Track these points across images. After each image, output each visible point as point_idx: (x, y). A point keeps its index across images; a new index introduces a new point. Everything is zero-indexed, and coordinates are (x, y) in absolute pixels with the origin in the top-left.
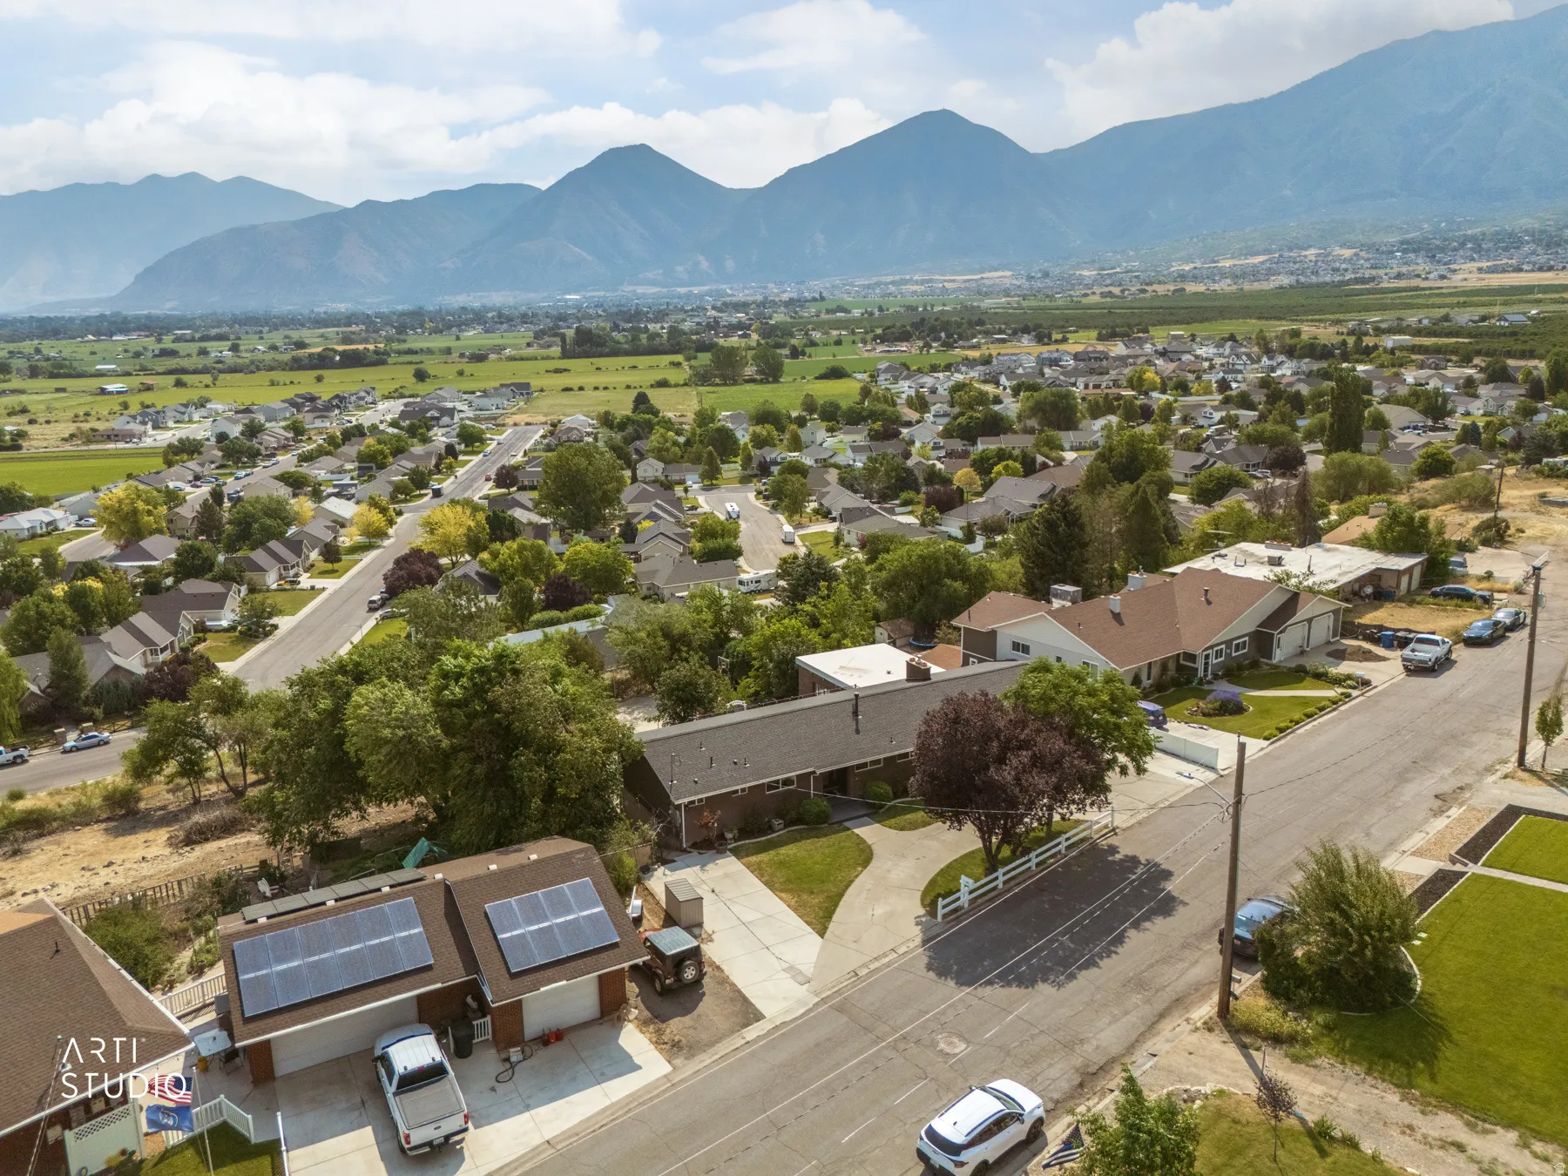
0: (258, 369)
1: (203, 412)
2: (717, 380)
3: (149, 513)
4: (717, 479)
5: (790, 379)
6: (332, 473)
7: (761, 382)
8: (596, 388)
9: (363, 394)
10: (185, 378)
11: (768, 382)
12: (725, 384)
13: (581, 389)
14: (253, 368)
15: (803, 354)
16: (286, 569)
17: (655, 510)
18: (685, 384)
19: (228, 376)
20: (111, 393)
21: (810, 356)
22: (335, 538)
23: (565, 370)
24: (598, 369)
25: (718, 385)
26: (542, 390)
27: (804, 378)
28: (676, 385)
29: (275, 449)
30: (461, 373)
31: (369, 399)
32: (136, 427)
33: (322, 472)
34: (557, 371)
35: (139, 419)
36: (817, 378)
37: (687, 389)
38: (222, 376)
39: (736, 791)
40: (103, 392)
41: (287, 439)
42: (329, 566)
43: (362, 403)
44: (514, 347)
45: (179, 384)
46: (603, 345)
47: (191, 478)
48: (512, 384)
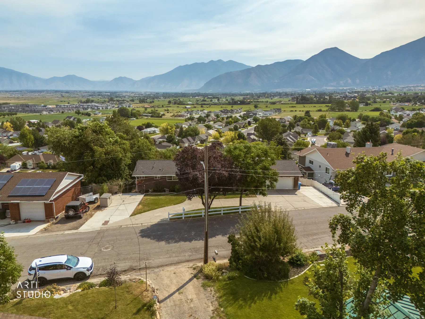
0: (220, 104)
1: (202, 112)
2: (337, 110)
3: (171, 129)
4: (317, 133)
5: (361, 111)
6: (219, 126)
7: (351, 111)
8: (300, 111)
9: (238, 110)
10: (204, 106)
11: (353, 111)
12: (339, 111)
13: (296, 111)
14: (219, 104)
15: (370, 104)
16: (190, 143)
17: (288, 138)
18: (327, 111)
19: (213, 106)
20: (187, 108)
21: (372, 105)
22: (207, 139)
23: (295, 107)
24: (304, 107)
25: (337, 111)
26: (285, 111)
27: (366, 111)
28: (324, 111)
29: (211, 120)
30: (267, 107)
31: (240, 111)
32: (186, 114)
33: (217, 126)
34: (292, 107)
35: (187, 112)
36: (370, 111)
38: (212, 106)
39: (156, 177)
40: (186, 108)
41: (215, 118)
42: (201, 144)
43: (238, 112)
44: (284, 101)
45: (202, 107)
46: (308, 101)
47: (189, 125)
48: (276, 109)
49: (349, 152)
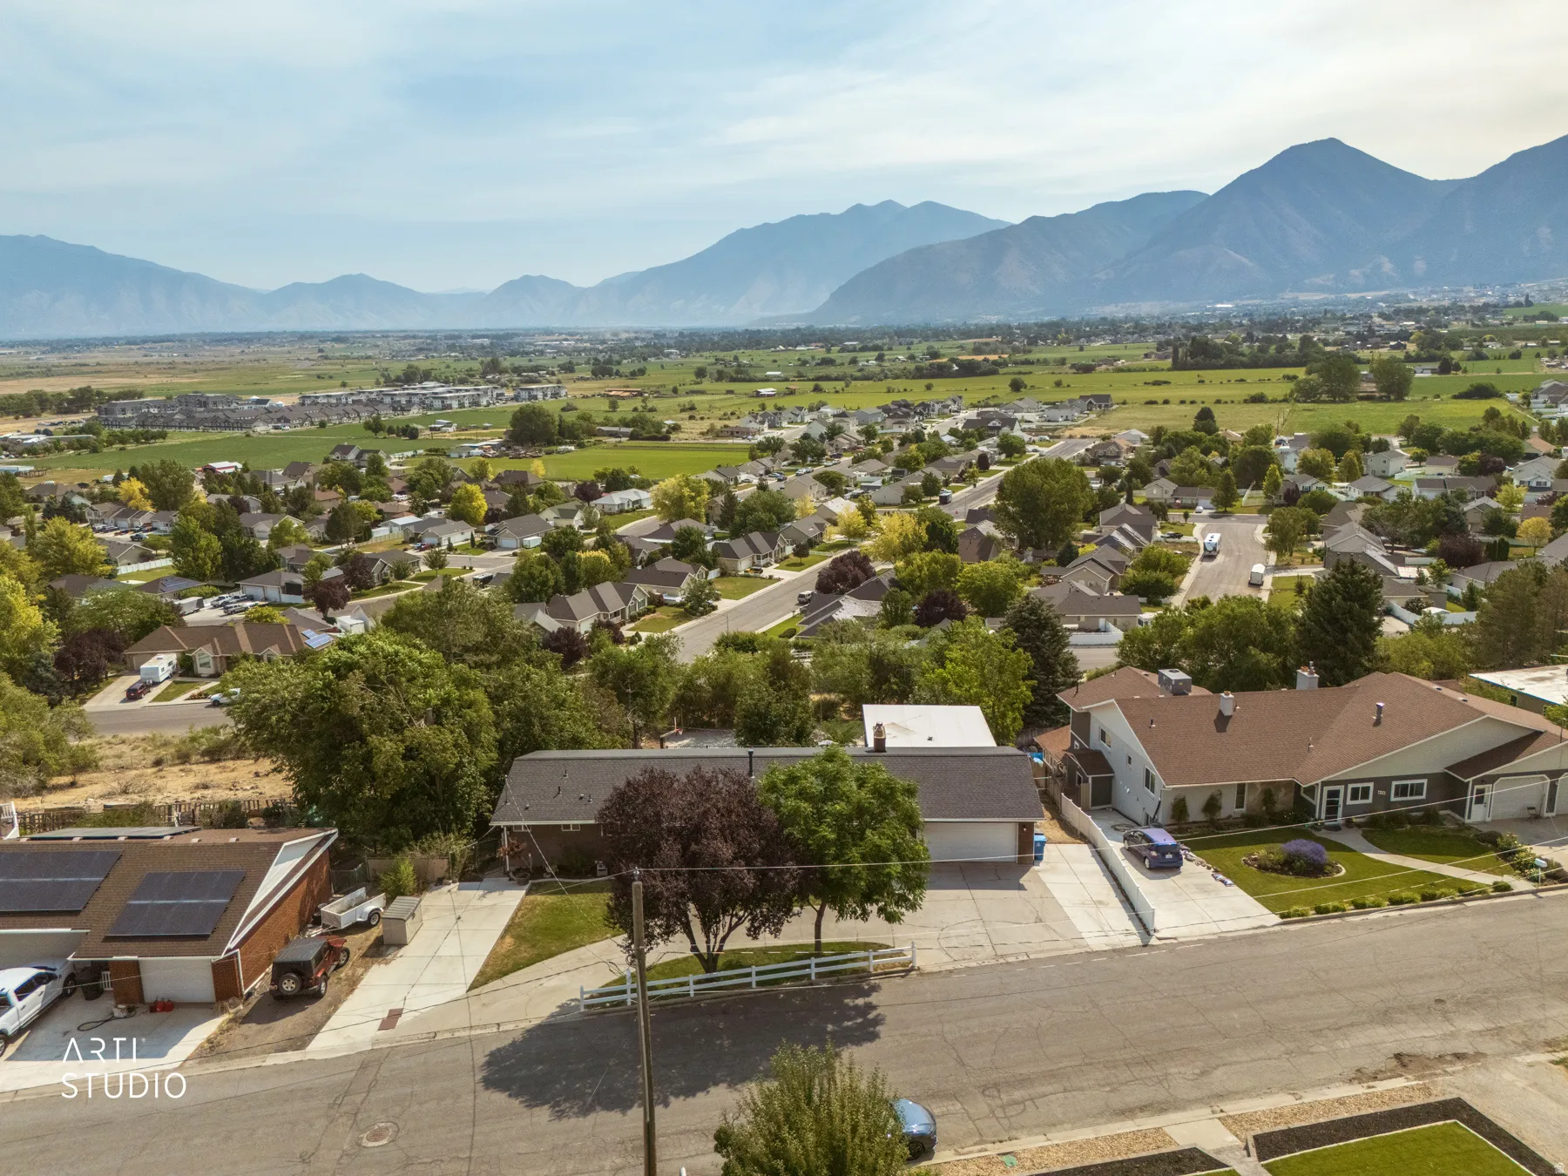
0: (886, 377)
1: (815, 415)
2: (1324, 397)
3: (693, 499)
4: (1231, 506)
5: (1418, 397)
6: (872, 475)
7: (1380, 399)
8: (1183, 402)
9: (949, 402)
10: (823, 384)
11: (1389, 400)
12: (1334, 402)
13: (1166, 402)
14: (882, 376)
15: (1457, 368)
16: (759, 558)
17: (1115, 534)
18: (1285, 401)
19: (859, 383)
20: (763, 396)
21: (1465, 371)
22: (821, 535)
23: (1166, 382)
24: (1202, 382)
25: (1324, 402)
26: (1124, 403)
27: (1438, 396)
28: (1274, 401)
29: (845, 450)
30: (1058, 384)
31: (954, 407)
32: (754, 426)
33: (863, 474)
34: (1157, 383)
35: (759, 419)
36: (1455, 397)
37: (1283, 405)
38: (854, 383)
39: (567, 826)
40: (758, 395)
41: (858, 442)
42: (796, 560)
43: (946, 411)
44: (1128, 358)
45: (817, 389)
46: (1219, 356)
47: (762, 472)
48: (1092, 396)
49: (1227, 713)
